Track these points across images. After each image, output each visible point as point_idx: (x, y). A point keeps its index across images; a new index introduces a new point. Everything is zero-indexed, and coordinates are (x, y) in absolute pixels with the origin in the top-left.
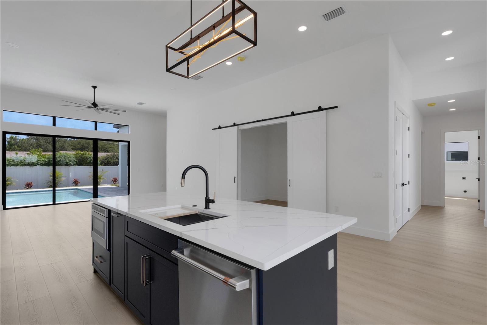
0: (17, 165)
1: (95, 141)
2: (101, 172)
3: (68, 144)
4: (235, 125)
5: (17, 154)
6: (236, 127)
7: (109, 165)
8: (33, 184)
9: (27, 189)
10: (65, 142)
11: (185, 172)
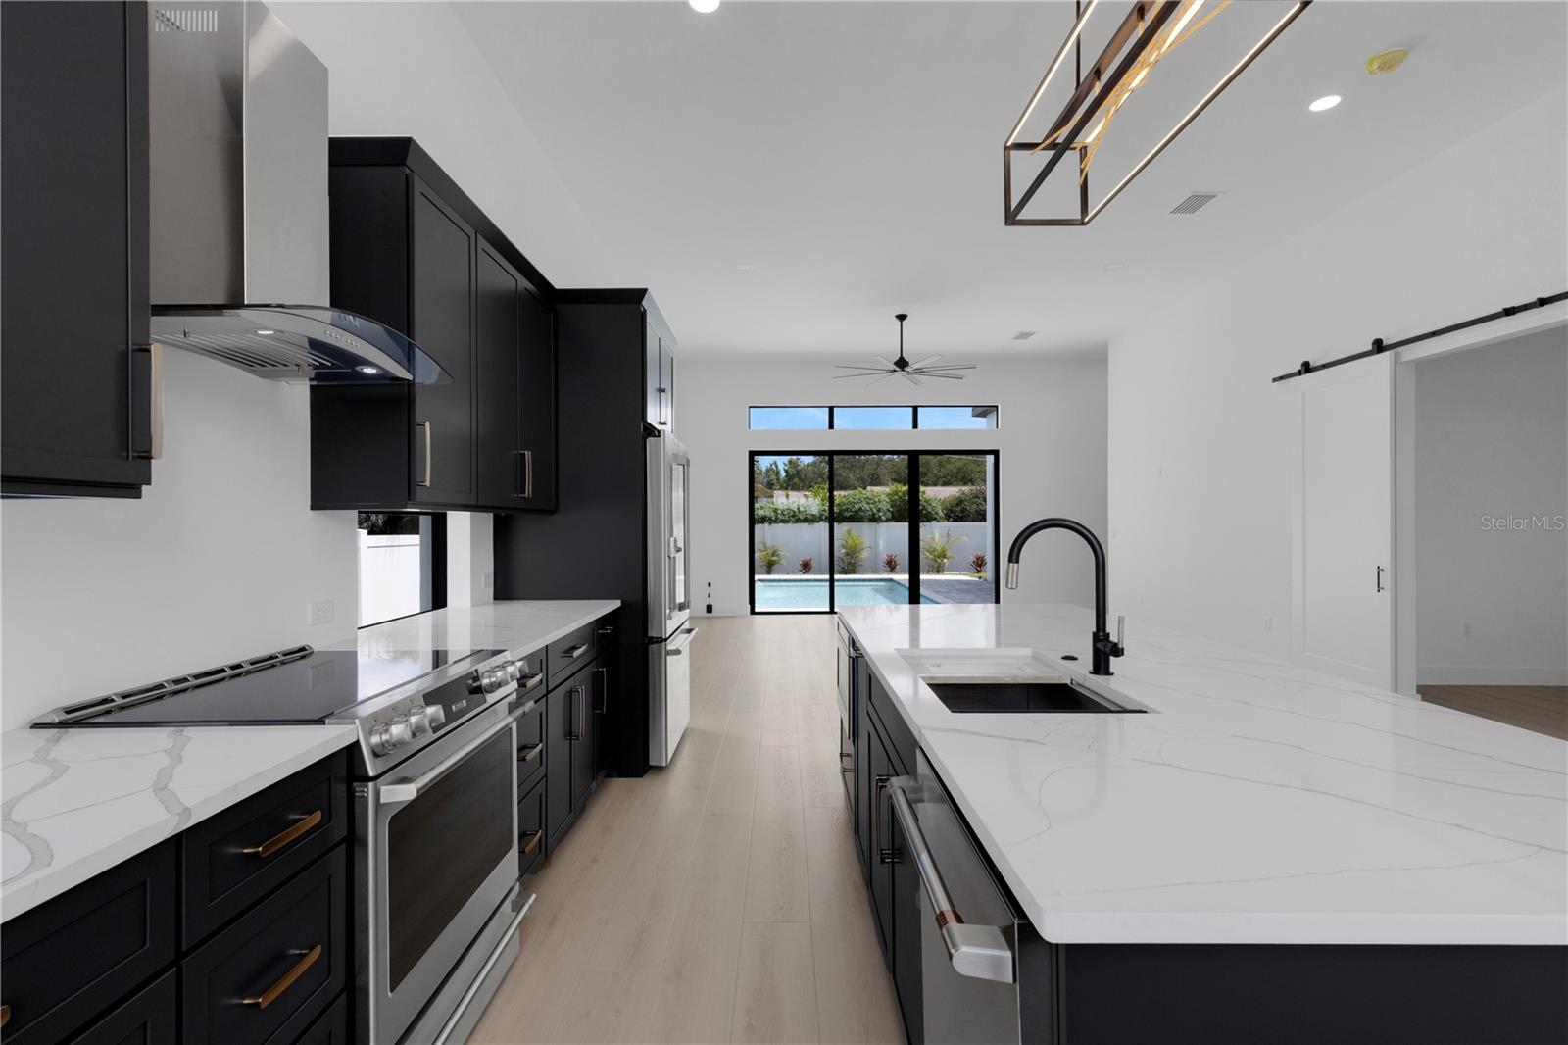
0: (788, 522)
1: (914, 456)
2: (945, 540)
3: (886, 468)
4: (1379, 347)
5: (787, 496)
6: (1386, 355)
7: (966, 521)
8: (813, 563)
9: (804, 573)
10: (878, 464)
11: (1019, 543)
